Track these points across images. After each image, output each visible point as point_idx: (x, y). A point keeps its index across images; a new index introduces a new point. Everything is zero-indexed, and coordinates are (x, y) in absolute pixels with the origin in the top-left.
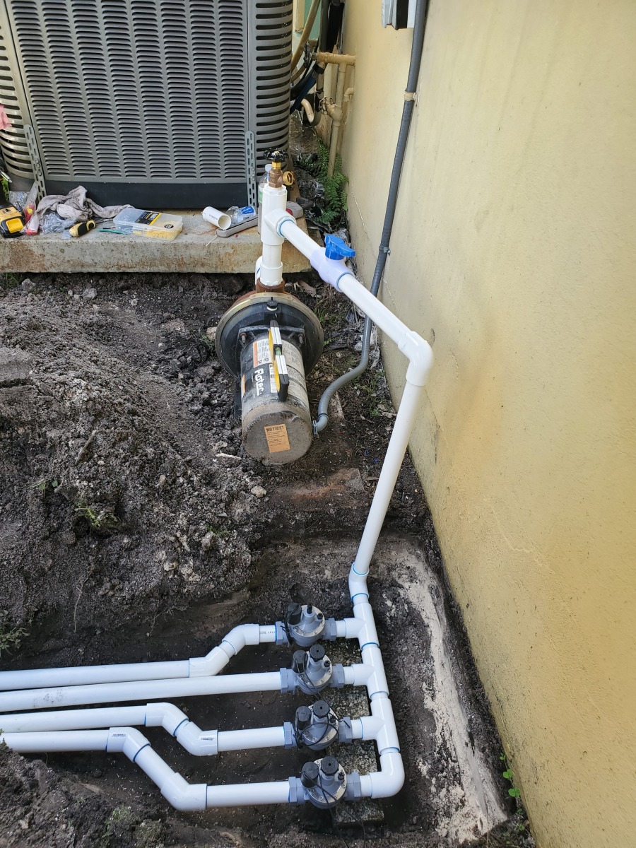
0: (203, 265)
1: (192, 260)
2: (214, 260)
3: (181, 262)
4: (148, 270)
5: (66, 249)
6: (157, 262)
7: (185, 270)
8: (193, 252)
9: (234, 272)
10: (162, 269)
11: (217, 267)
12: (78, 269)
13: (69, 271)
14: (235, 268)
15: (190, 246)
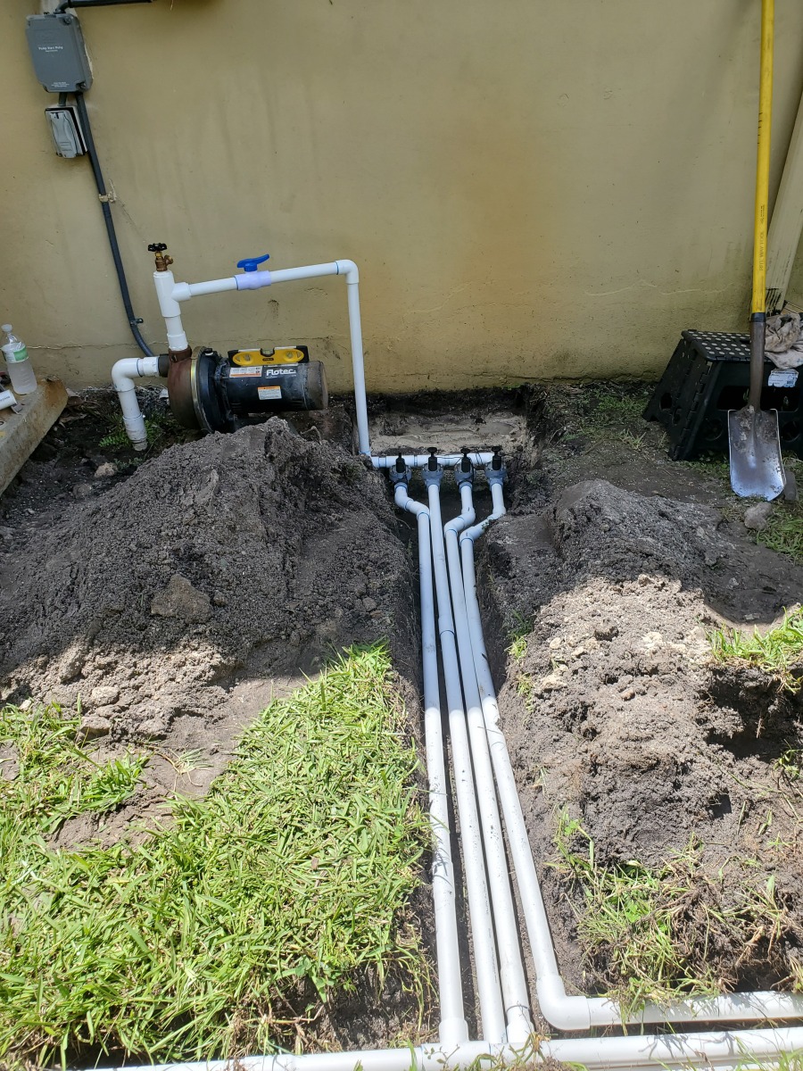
0: (31, 443)
1: (25, 444)
2: (33, 432)
3: (22, 452)
6: (13, 464)
7: (26, 457)
8: (22, 435)
11: (37, 438)
15: (18, 431)
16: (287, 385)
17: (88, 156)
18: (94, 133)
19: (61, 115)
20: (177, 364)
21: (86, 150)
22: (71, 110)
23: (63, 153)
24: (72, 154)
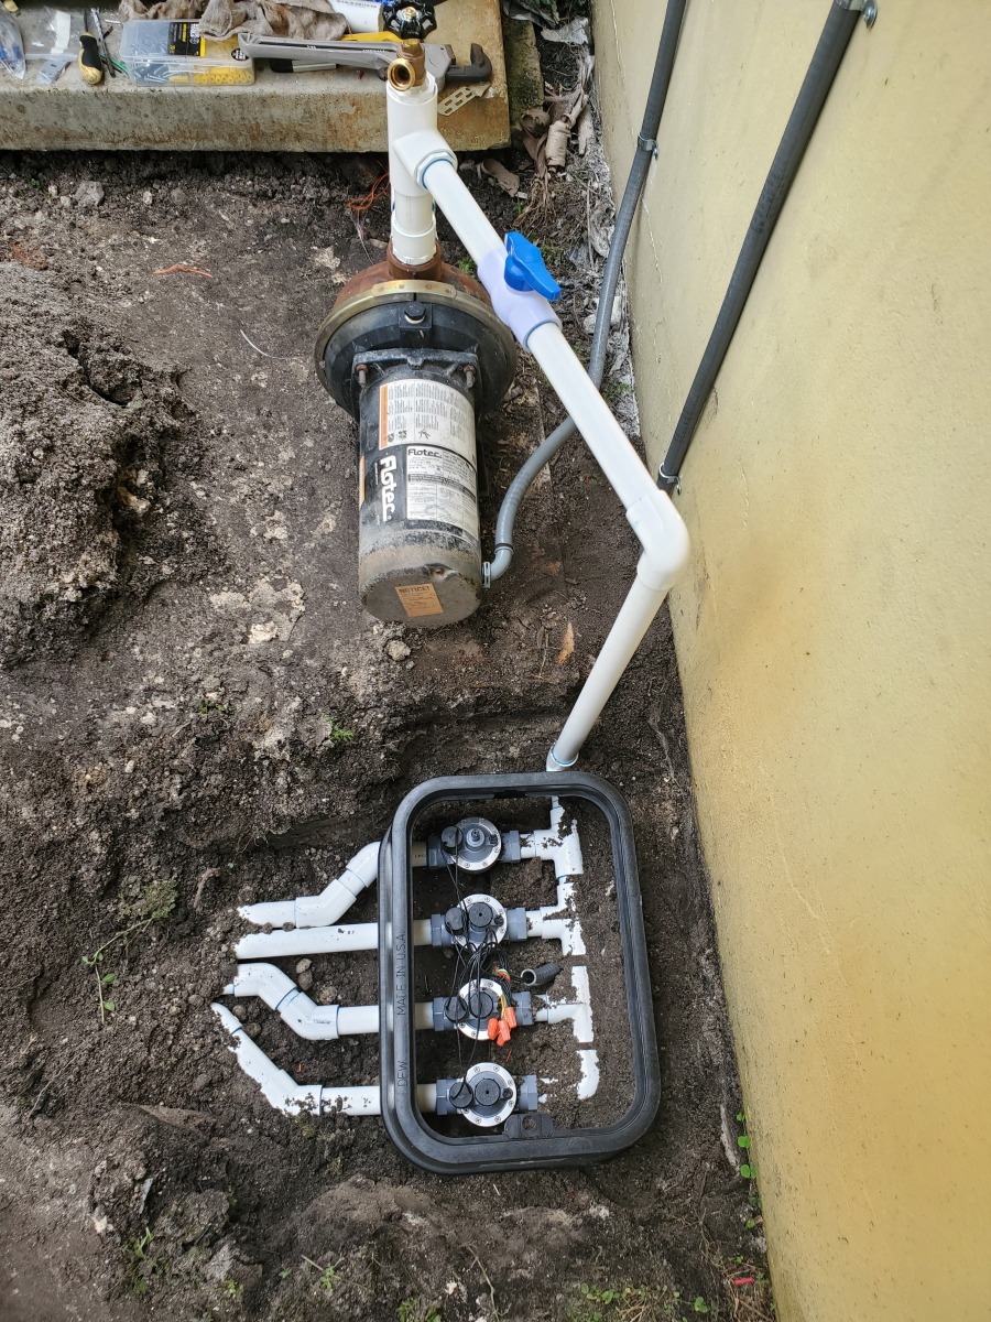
0: (298, 138)
1: (276, 128)
2: (319, 128)
3: (255, 132)
4: (194, 146)
5: (28, 104)
6: (210, 132)
7: (265, 146)
8: (277, 113)
9: (358, 150)
10: (220, 144)
11: (325, 142)
12: (59, 144)
13: (43, 146)
14: (360, 143)
15: (269, 101)
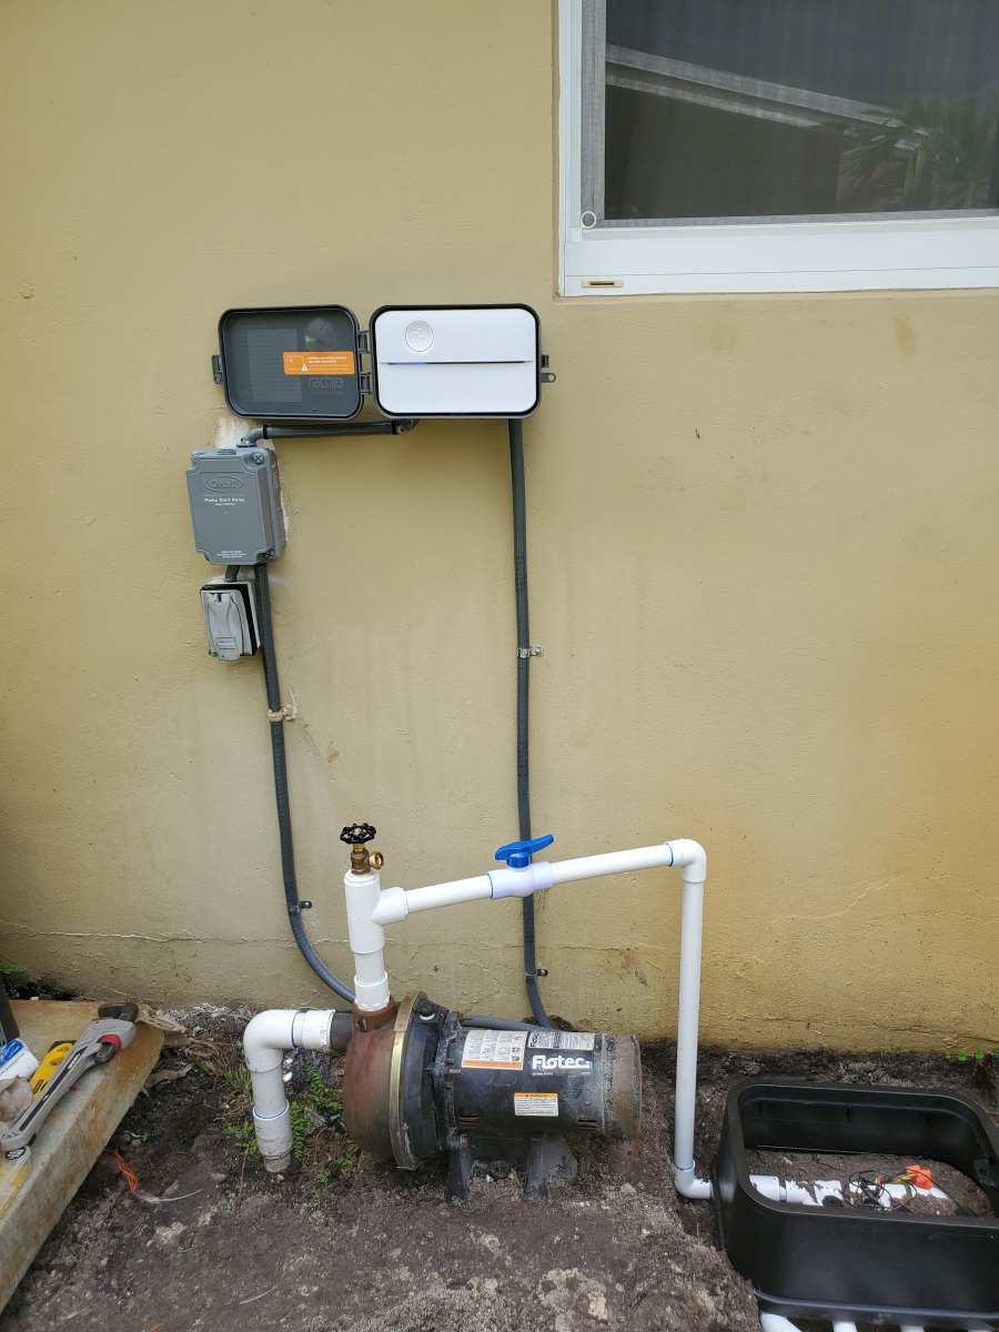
1: (59, 1188)
3: (49, 1210)
7: (56, 1218)
10: (31, 1255)
11: (86, 1162)
15: (50, 1168)
16: (570, 1091)
17: (262, 654)
18: (277, 619)
19: (226, 596)
20: (367, 1037)
21: (259, 645)
22: (243, 589)
23: (220, 653)
24: (234, 655)
